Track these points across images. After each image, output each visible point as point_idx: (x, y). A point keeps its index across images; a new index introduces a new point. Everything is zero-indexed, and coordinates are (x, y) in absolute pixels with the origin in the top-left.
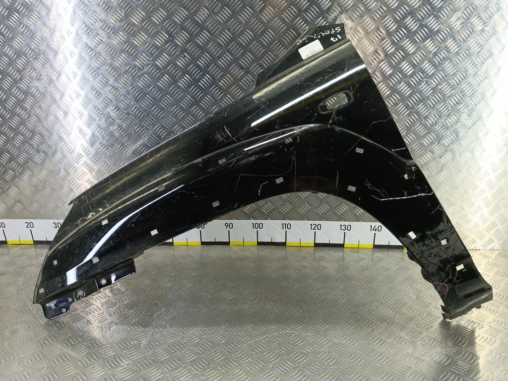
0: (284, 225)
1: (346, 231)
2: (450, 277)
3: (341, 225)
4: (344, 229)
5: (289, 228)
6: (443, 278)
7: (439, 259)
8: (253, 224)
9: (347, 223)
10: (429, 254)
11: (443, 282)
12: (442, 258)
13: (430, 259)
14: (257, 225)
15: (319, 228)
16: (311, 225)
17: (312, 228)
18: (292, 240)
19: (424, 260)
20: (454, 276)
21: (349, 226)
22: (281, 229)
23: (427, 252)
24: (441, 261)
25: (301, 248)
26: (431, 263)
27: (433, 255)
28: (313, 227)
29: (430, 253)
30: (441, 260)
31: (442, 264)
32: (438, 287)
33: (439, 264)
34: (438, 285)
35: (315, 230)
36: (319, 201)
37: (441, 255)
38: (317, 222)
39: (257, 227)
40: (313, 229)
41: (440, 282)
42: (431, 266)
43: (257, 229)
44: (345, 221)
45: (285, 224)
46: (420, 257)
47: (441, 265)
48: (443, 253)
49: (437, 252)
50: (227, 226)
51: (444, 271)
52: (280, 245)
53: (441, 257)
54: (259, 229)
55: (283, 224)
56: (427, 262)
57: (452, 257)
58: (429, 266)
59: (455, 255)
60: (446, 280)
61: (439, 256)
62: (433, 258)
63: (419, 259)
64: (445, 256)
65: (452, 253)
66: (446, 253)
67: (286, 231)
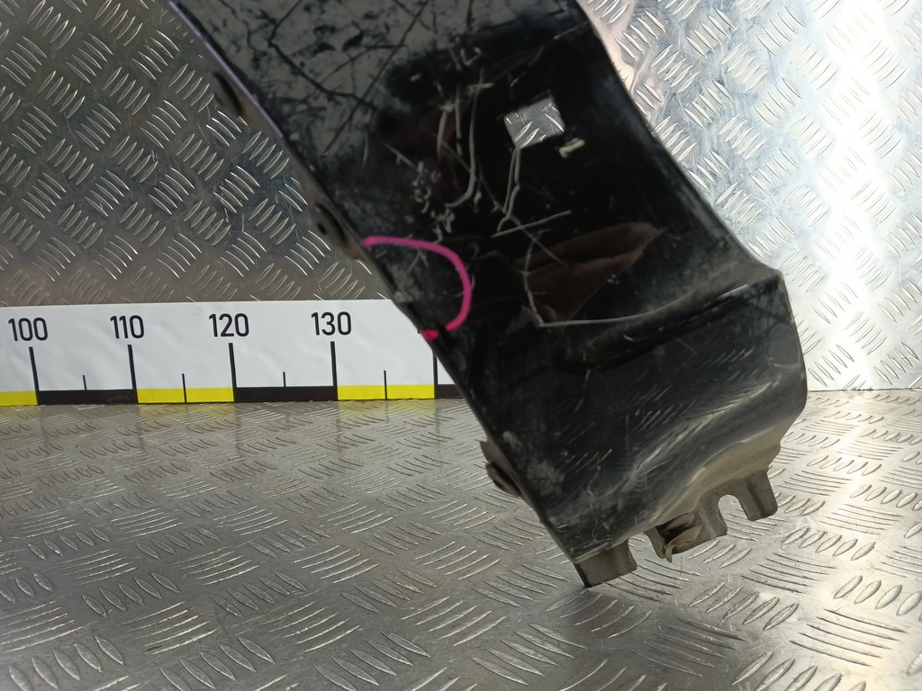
0: (120, 324)
1: (337, 337)
2: (472, 193)
3: (315, 315)
4: (329, 329)
5: (138, 332)
6: (422, 197)
7: (382, 64)
8: (12, 321)
9: (335, 306)
10: (312, 39)
11: (424, 229)
12: (402, 56)
13: (321, 65)
14: (25, 324)
15: (242, 330)
16: (213, 317)
17: (219, 332)
18: (155, 383)
19: (280, 73)
20: (495, 182)
21: (344, 318)
22: (109, 339)
23: (304, 22)
24: (398, 80)
25: (190, 407)
26: (331, 95)
27: (337, 41)
28: (221, 325)
29: (321, 29)
30: (397, 71)
31: (404, 97)
32: (395, 270)
33: (381, 96)
34: (397, 255)
35: (229, 339)
36: (225, 224)
37: (395, 37)
38: (232, 307)
39: (27, 335)
40: (224, 334)
41: (402, 231)
42: (332, 117)
43: (29, 344)
44: (327, 297)
45: (123, 318)
46: (256, 61)
47: (398, 105)
48: (404, 18)
49: (369, 16)
51: (422, 149)
52: (115, 402)
53: (394, 49)
54: (34, 342)
55: (114, 318)
56: (300, 89)
57: (466, 42)
58: (315, 113)
59: (487, 27)
60: (448, 218)
61: (381, 41)
62: (342, 57)
63: (252, 75)
64: (419, 40)
65: (469, 20)
66: (427, 17)
67: (130, 347)
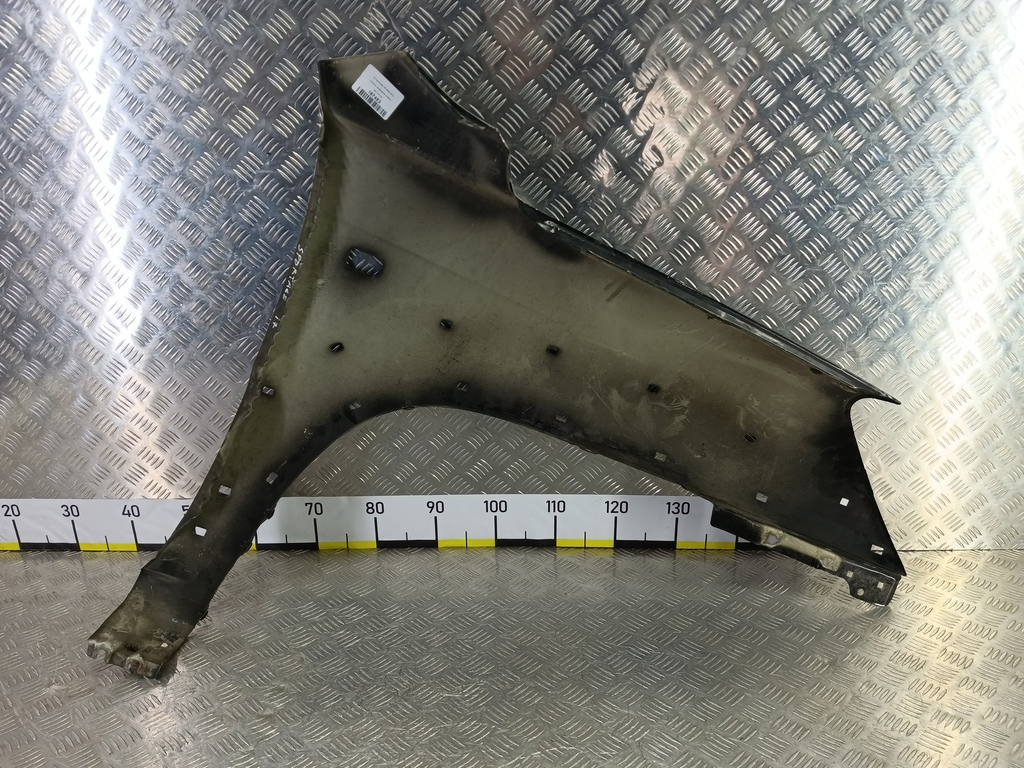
0: (552, 505)
1: (680, 515)
3: (669, 504)
4: (676, 511)
5: (561, 509)
8: (486, 502)
14: (494, 504)
16: (608, 502)
17: (610, 510)
18: (568, 536)
22: (544, 513)
25: (587, 550)
28: (611, 507)
35: (615, 515)
38: (619, 498)
39: (494, 509)
40: (612, 512)
43: (495, 514)
45: (554, 502)
50: (432, 508)
54: (498, 513)
55: (548, 502)
67: (555, 517)
